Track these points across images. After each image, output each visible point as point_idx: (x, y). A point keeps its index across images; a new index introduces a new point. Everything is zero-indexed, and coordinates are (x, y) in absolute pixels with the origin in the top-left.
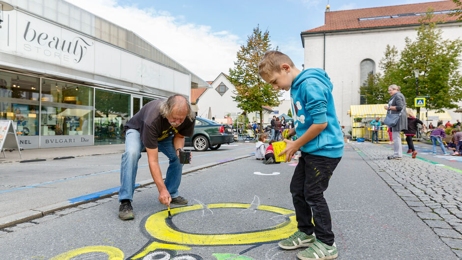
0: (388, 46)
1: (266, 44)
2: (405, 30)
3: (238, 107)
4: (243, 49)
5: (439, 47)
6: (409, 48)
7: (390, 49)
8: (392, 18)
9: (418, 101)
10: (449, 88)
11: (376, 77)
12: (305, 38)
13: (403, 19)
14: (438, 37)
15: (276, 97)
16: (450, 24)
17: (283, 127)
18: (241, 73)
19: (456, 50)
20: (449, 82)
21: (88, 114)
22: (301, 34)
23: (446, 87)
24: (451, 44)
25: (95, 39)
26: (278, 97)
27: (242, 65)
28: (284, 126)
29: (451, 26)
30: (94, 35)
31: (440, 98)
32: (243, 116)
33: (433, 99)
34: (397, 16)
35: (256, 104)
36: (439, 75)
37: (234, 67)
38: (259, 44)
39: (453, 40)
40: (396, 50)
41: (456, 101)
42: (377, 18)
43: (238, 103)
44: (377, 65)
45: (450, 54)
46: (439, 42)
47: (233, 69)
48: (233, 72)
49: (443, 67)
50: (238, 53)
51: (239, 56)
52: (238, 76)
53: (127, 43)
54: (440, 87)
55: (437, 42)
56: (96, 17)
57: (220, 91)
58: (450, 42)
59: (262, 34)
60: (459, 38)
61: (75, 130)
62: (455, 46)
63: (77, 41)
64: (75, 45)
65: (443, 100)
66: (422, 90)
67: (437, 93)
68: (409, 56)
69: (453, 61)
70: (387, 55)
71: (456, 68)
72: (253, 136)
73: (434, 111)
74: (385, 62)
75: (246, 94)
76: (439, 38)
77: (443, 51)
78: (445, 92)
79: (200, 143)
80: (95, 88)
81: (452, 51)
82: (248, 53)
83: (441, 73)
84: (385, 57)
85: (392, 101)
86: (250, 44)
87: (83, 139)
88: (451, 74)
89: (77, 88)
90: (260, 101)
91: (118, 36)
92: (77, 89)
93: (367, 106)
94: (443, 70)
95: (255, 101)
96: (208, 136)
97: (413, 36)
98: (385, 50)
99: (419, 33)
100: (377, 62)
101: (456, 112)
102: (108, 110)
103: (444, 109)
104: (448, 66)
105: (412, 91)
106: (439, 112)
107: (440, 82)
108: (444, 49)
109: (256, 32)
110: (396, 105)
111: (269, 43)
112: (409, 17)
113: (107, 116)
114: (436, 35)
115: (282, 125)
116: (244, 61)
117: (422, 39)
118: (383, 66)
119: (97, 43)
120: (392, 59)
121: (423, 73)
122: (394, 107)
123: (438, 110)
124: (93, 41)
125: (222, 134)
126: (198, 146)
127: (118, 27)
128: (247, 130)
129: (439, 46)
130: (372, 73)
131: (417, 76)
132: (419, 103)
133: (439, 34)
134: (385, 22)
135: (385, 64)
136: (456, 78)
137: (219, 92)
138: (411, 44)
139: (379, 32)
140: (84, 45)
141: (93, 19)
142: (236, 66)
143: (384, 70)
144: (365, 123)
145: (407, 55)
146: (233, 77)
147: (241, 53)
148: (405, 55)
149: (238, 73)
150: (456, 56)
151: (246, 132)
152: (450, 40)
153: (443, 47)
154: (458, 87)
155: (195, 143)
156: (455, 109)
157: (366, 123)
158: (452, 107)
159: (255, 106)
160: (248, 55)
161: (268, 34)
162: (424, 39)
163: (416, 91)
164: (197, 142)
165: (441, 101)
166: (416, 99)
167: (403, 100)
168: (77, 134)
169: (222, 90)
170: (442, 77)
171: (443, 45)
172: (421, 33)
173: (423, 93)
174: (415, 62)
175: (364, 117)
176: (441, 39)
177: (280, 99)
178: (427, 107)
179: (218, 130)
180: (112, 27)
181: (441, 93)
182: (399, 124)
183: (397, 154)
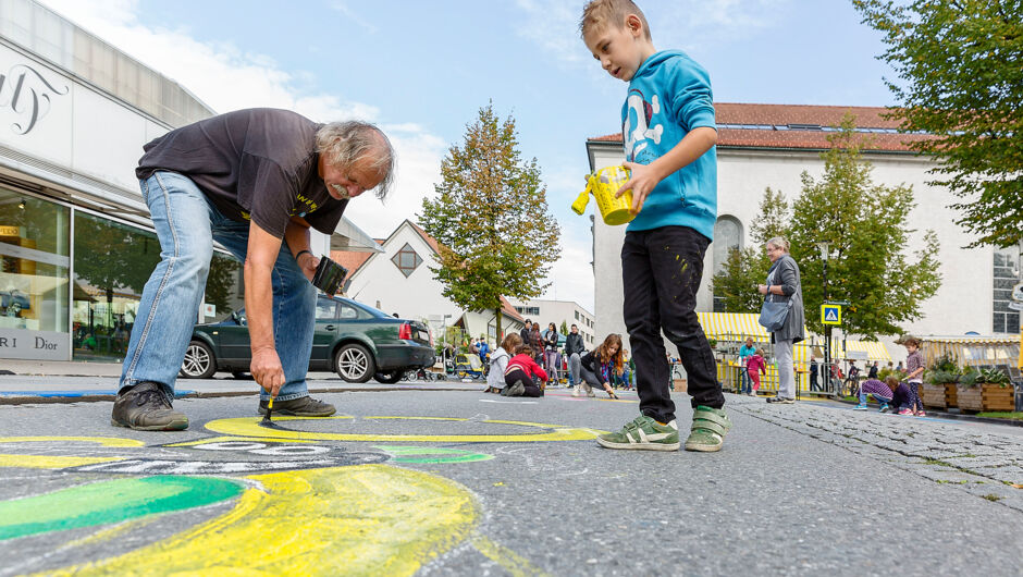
0: (768, 190)
1: (508, 149)
2: (801, 159)
3: (445, 295)
4: (455, 156)
5: (867, 200)
6: (810, 196)
7: (773, 199)
8: (775, 129)
9: (827, 310)
10: (884, 289)
11: (746, 256)
12: (596, 154)
13: (797, 135)
14: (863, 179)
15: (532, 279)
16: (887, 158)
17: (549, 348)
18: (453, 213)
19: (898, 208)
20: (886, 276)
21: (55, 289)
22: (587, 144)
23: (880, 286)
24: (887, 194)
25: (73, 77)
26: (537, 279)
27: (453, 193)
28: (553, 346)
29: (888, 161)
30: (70, 67)
31: (868, 310)
32: (458, 330)
33: (855, 310)
34: (785, 128)
35: (486, 290)
36: (867, 260)
37: (434, 197)
38: (493, 148)
39: (892, 186)
40: (784, 201)
41: (900, 319)
42: (746, 127)
43: (445, 284)
44: (747, 230)
45: (887, 215)
46: (866, 189)
47: (431, 200)
48: (431, 207)
49: (874, 242)
50: (444, 164)
51: (446, 172)
52: (445, 220)
53: (164, 109)
54: (868, 285)
55: (863, 188)
56: (77, 29)
57: (403, 265)
58: (887, 190)
59: (500, 125)
60: (903, 184)
61: (18, 315)
62: (896, 201)
63: (22, 77)
64: (14, 88)
65: (876, 315)
66: (836, 289)
67: (863, 298)
68: (811, 212)
69: (893, 232)
70: (765, 211)
71: (898, 249)
72: (480, 370)
73: (858, 336)
74: (763, 225)
75: (464, 265)
76: (866, 181)
77: (874, 208)
78: (879, 297)
79: (354, 363)
80: (73, 207)
81: (891, 209)
82: (468, 167)
83: (870, 255)
84: (762, 214)
85: (773, 273)
86: (471, 146)
87: (40, 341)
88: (889, 260)
89: (24, 203)
90: (495, 283)
91: (138, 88)
92: (21, 207)
93: (726, 314)
94: (874, 248)
95: (485, 283)
96: (373, 346)
97: (818, 172)
98: (762, 199)
99: (828, 167)
100: (747, 223)
101: (899, 342)
102: (111, 279)
103: (876, 334)
104: (884, 242)
105: (815, 289)
106: (867, 339)
107: (870, 274)
108: (877, 203)
109: (485, 116)
110: (782, 283)
111: (514, 148)
112: (809, 132)
113: (110, 301)
114: (861, 174)
115: (548, 343)
116: (457, 184)
117: (834, 180)
118: (759, 234)
119: (78, 90)
120: (777, 219)
121: (836, 253)
122: (779, 288)
123: (864, 336)
124: (68, 83)
125: (407, 343)
126: (347, 370)
127: (139, 66)
128: (466, 355)
129: (867, 197)
130: (738, 248)
131: (824, 256)
132: (828, 318)
133: (865, 171)
134: (761, 137)
135: (763, 230)
136: (899, 270)
137: (400, 268)
138: (813, 187)
139: (750, 157)
140: (41, 89)
141: (70, 33)
142: (440, 195)
143: (760, 244)
144: (722, 352)
145: (804, 211)
146: (433, 221)
147: (451, 164)
148: (801, 210)
149: (445, 211)
150: (897, 221)
151: (465, 360)
152: (886, 186)
153: (873, 200)
154: (902, 289)
155: (341, 361)
156: (897, 337)
157: (726, 352)
158: (892, 330)
159: (484, 295)
160: (468, 172)
161: (512, 126)
162: (838, 177)
163: (823, 291)
164: (346, 359)
165: (870, 316)
166: (823, 307)
167: (795, 273)
168: (25, 327)
169: (406, 262)
170: (872, 263)
171: (873, 196)
172: (831, 166)
173: (837, 296)
174: (822, 229)
175: (721, 338)
176: (870, 182)
177: (541, 282)
178: (843, 326)
179: (395, 334)
180: (121, 62)
181: (872, 297)
182: (788, 328)
183: (785, 391)
